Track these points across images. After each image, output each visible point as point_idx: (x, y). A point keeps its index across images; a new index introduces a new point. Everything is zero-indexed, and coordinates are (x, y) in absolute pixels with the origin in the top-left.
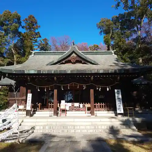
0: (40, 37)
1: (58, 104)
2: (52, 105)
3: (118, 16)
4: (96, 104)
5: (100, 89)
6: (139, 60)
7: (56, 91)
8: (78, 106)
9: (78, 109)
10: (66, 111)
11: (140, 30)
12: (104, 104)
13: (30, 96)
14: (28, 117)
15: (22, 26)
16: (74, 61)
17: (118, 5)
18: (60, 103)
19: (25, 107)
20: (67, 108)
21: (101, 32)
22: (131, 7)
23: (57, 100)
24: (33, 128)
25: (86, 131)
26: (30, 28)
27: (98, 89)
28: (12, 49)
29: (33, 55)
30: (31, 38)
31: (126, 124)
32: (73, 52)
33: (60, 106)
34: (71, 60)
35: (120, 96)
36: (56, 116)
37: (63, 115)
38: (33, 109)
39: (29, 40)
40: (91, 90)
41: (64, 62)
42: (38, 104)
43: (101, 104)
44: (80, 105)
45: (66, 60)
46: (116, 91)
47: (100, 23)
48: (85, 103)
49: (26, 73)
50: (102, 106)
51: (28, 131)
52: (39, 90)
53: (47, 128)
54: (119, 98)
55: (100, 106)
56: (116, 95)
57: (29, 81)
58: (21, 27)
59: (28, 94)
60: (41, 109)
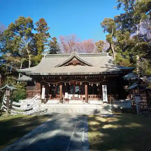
0: (50, 37)
1: (63, 95)
2: (59, 95)
3: (120, 16)
4: (90, 95)
5: (92, 85)
6: (136, 58)
7: (61, 86)
8: (77, 97)
9: (77, 99)
10: (69, 100)
11: (139, 29)
12: (96, 96)
13: (44, 89)
14: (43, 103)
15: (35, 28)
16: (75, 64)
17: (119, 6)
18: (64, 94)
19: (41, 97)
20: (70, 98)
21: (105, 30)
22: (131, 9)
23: (62, 92)
24: (46, 110)
25: (79, 112)
26: (41, 30)
27: (90, 85)
28: (27, 50)
29: (45, 58)
30: (42, 39)
31: (106, 108)
32: (75, 57)
33: (64, 96)
34: (72, 63)
35: (106, 90)
36: (61, 103)
37: (66, 102)
38: (46, 99)
39: (41, 41)
40: (85, 85)
41: (67, 64)
42: (49, 95)
43: (94, 95)
44: (79, 96)
45: (68, 63)
46: (103, 86)
47: (104, 22)
48: (82, 95)
49: (41, 75)
50: (95, 96)
51: (44, 111)
52: (50, 86)
53: (55, 109)
54: (105, 92)
55: (93, 97)
56: (103, 89)
57: (43, 79)
58: (33, 29)
59: (43, 88)
60: (51, 99)
